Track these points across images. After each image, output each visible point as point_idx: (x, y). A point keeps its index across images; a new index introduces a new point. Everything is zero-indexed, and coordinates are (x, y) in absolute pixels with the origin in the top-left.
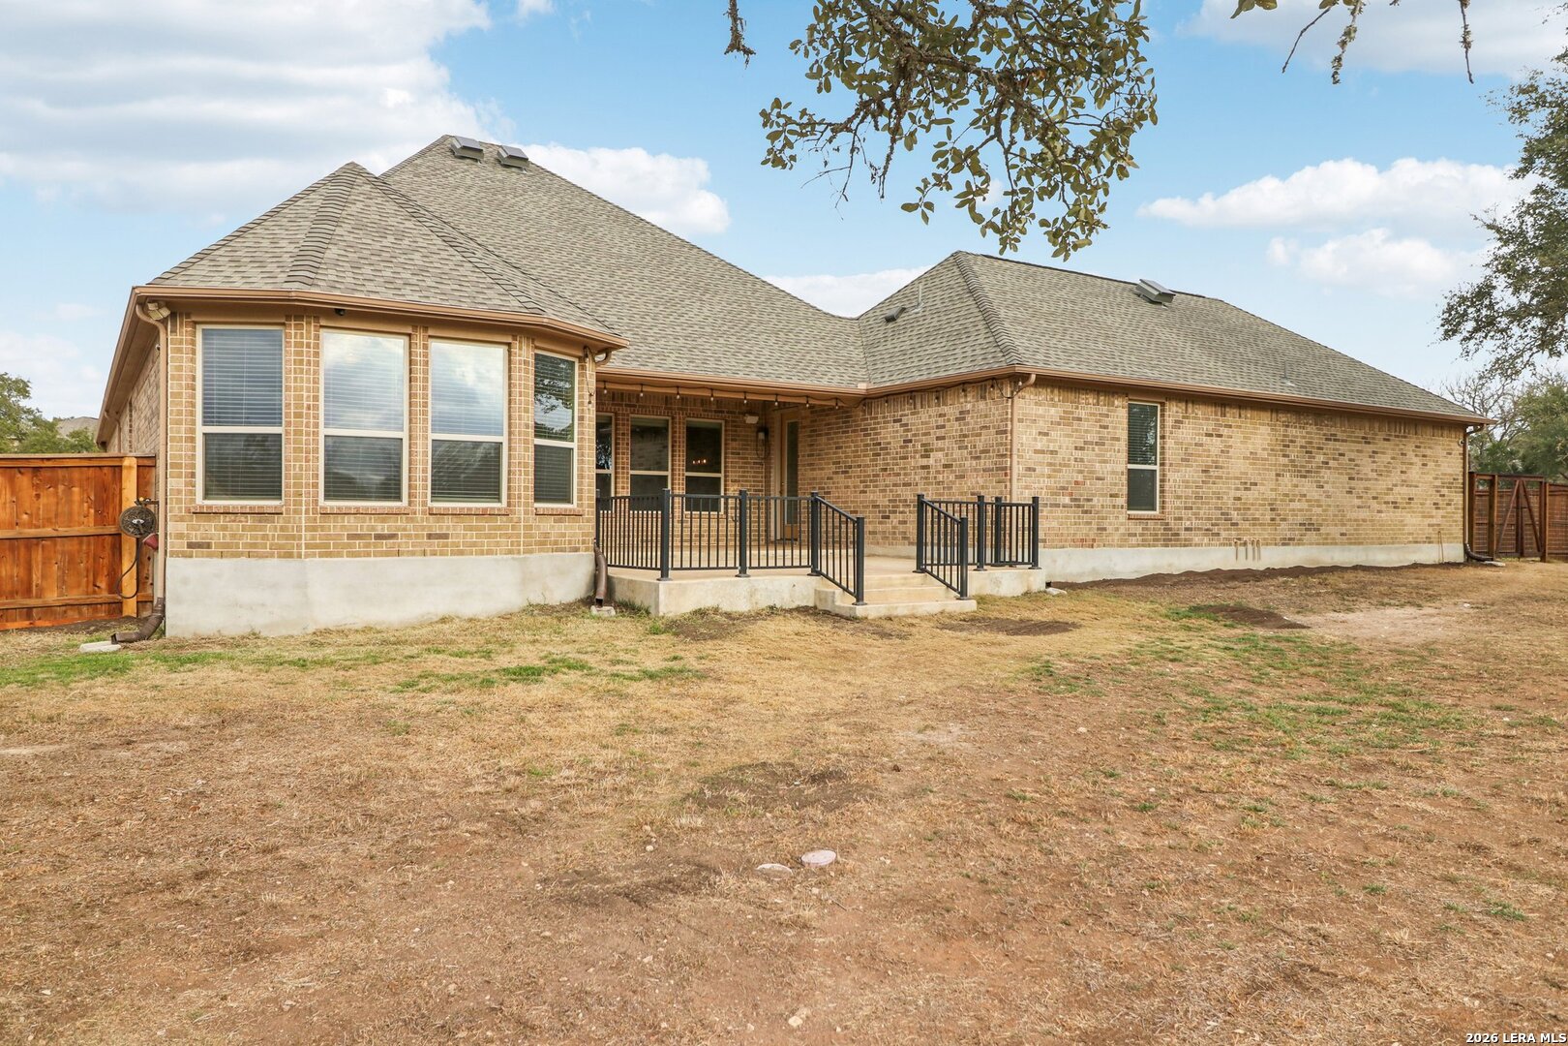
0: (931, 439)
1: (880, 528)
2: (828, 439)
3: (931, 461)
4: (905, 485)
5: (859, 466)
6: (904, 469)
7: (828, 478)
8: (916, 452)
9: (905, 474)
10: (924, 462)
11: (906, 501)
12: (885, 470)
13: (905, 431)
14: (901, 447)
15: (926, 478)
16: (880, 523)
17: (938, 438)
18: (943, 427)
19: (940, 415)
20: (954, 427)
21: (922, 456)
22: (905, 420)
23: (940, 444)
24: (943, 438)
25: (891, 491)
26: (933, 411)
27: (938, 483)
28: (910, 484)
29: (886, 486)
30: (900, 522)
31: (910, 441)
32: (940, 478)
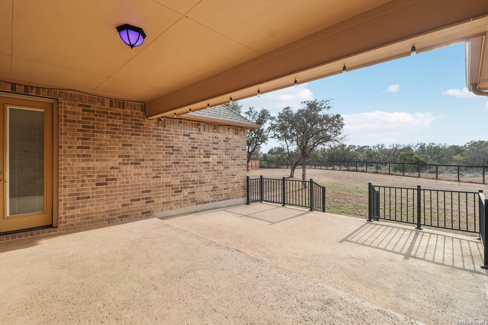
0: (210, 148)
1: (172, 199)
2: (113, 137)
3: (210, 160)
4: (192, 172)
5: (153, 160)
6: (193, 163)
7: (112, 168)
8: (201, 154)
9: (193, 166)
10: (206, 160)
11: (194, 181)
12: (178, 163)
13: (192, 142)
14: (190, 151)
15: (207, 168)
16: (172, 196)
17: (214, 149)
18: (217, 143)
19: (215, 138)
20: (223, 145)
21: (204, 157)
22: (192, 136)
23: (215, 151)
24: (217, 149)
25: (183, 176)
26: (212, 134)
27: (215, 171)
28: (197, 172)
29: (178, 173)
30: (189, 193)
31: (197, 148)
32: (216, 168)
